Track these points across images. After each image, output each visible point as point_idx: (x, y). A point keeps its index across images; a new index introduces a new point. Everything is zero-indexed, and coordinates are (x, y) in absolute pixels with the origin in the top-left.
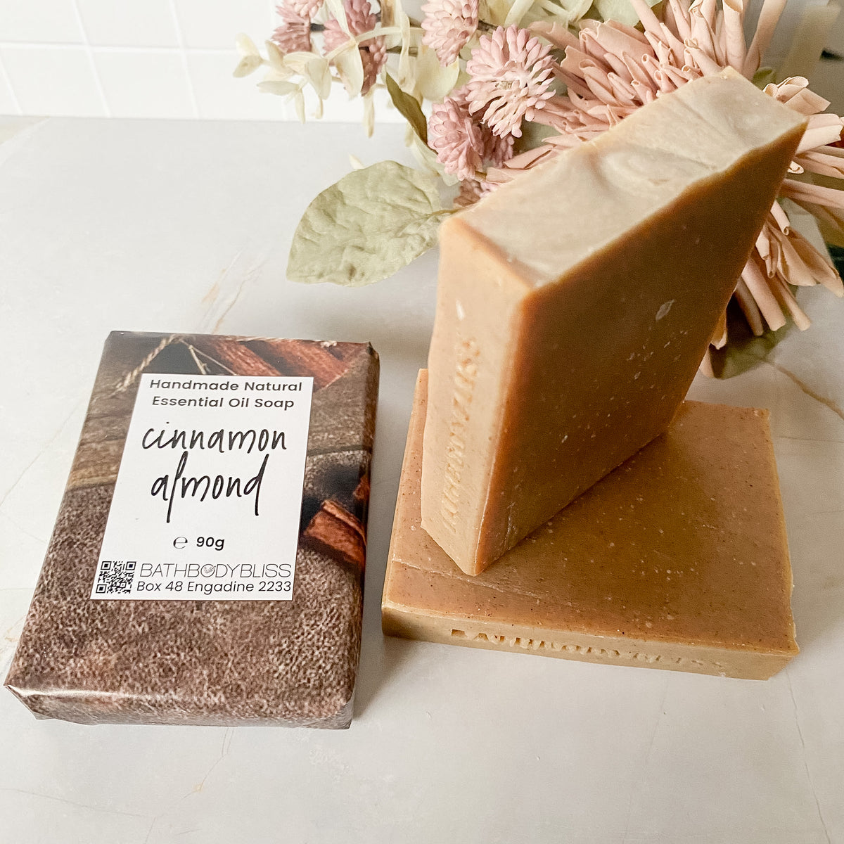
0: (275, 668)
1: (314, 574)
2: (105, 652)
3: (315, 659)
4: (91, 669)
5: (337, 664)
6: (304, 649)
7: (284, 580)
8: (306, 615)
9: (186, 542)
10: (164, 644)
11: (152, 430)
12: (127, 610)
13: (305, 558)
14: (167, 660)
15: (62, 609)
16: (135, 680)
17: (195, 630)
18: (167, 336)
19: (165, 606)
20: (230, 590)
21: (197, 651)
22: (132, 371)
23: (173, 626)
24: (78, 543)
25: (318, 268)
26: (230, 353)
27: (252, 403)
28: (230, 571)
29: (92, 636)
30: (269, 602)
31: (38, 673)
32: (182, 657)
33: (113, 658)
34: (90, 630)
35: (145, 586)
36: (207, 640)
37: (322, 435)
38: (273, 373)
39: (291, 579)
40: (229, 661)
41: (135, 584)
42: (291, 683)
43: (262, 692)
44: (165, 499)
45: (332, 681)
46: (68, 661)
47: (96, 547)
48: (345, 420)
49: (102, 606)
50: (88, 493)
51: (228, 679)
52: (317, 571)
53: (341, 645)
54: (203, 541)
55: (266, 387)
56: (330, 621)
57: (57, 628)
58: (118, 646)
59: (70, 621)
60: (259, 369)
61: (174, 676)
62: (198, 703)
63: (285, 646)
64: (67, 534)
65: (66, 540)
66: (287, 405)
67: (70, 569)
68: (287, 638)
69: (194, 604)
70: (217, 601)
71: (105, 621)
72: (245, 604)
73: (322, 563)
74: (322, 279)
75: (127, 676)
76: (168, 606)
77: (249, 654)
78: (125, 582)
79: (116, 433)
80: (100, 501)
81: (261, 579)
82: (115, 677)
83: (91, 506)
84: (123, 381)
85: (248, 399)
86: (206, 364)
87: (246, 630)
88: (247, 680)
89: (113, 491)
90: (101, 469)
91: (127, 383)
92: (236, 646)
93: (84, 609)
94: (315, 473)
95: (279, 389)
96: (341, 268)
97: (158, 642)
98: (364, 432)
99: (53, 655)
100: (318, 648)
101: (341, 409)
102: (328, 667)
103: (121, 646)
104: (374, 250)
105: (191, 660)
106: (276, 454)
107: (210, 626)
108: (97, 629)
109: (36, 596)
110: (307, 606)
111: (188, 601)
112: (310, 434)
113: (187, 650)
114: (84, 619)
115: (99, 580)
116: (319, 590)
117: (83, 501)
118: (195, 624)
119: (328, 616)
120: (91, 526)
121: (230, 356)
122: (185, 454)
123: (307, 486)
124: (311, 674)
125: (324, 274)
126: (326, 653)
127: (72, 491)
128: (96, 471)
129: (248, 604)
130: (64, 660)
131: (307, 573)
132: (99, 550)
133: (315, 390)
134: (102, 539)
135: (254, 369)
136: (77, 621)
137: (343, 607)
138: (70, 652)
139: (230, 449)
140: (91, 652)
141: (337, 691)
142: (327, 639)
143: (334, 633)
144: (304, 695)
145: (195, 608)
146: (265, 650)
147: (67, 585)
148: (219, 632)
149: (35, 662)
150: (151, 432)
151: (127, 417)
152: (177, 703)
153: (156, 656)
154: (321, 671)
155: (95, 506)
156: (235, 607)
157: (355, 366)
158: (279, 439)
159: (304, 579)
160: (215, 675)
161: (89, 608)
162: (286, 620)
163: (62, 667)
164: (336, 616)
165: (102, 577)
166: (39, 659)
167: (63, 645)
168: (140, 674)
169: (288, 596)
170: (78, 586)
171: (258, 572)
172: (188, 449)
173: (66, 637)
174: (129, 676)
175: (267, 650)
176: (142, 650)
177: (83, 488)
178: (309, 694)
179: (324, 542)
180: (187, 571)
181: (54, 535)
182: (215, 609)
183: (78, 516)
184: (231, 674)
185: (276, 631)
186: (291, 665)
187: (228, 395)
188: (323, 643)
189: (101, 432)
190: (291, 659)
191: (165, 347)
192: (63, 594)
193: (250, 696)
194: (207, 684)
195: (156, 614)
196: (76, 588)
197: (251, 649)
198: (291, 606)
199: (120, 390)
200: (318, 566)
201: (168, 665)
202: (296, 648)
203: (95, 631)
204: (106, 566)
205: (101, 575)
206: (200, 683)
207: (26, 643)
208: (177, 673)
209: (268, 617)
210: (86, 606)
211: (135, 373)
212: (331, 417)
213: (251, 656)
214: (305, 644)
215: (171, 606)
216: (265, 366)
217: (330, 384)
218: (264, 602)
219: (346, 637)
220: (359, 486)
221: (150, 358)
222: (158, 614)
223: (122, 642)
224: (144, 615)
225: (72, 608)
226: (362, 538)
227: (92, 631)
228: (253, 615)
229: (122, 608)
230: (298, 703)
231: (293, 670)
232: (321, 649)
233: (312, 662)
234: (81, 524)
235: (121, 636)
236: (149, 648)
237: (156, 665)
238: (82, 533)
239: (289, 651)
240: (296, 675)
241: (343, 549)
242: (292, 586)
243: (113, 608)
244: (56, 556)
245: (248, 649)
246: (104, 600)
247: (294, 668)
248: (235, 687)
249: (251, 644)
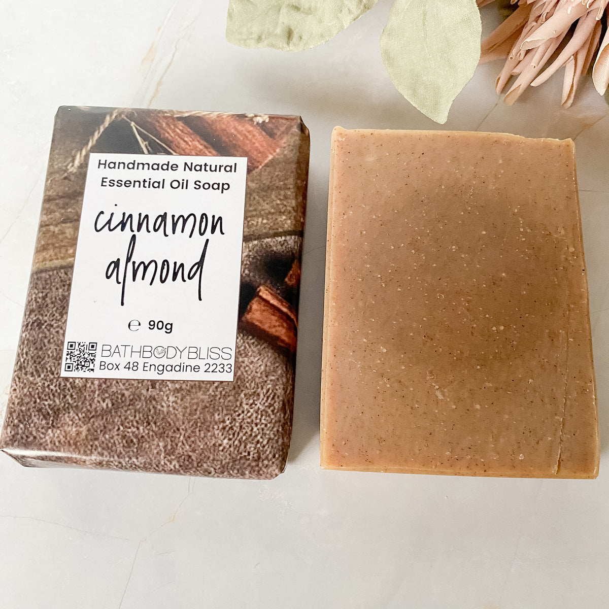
0: (220, 442)
1: (252, 358)
2: (76, 424)
3: (253, 435)
4: (66, 439)
5: (273, 439)
6: (244, 426)
7: (226, 362)
8: (245, 395)
9: (140, 324)
10: (126, 419)
11: (102, 213)
12: (92, 387)
13: (244, 342)
14: (128, 433)
15: (37, 385)
16: (103, 449)
17: (151, 407)
18: (110, 111)
19: (124, 384)
20: (180, 370)
21: (154, 426)
22: (81, 150)
23: (132, 402)
24: (46, 324)
25: (256, 30)
26: (169, 130)
27: (191, 185)
28: (179, 353)
29: (65, 410)
30: (214, 382)
31: (24, 441)
32: (142, 431)
33: (84, 429)
34: (63, 404)
35: (106, 366)
36: (162, 416)
37: (256, 219)
38: (210, 152)
39: (232, 362)
40: (181, 434)
41: (97, 363)
42: (234, 456)
43: (210, 462)
44: (120, 283)
45: (268, 455)
46: (47, 431)
47: (61, 328)
48: (277, 204)
49: (71, 383)
50: (50, 276)
51: (181, 451)
52: (255, 354)
53: (276, 422)
54: (154, 325)
55: (203, 167)
56: (267, 401)
57: (35, 402)
58: (87, 420)
59: (45, 396)
60: (197, 147)
61: (136, 446)
62: (157, 468)
63: (228, 422)
64: (36, 316)
65: (35, 321)
66: (223, 187)
67: (41, 348)
68: (230, 416)
69: (149, 383)
70: (168, 380)
71: (74, 397)
72: (193, 383)
73: (259, 347)
74: (260, 45)
75: (96, 446)
76: (127, 384)
77: (197, 429)
78: (89, 362)
79: (71, 216)
80: (62, 284)
81: (206, 361)
82: (87, 446)
83: (54, 289)
84: (73, 161)
85: (187, 181)
86: (147, 143)
87: (195, 407)
88: (197, 452)
89: (72, 274)
90: (60, 252)
91: (77, 163)
92: (186, 422)
93: (56, 386)
94: (251, 259)
95: (216, 170)
96: (278, 31)
97: (120, 416)
98: (295, 217)
99: (34, 426)
100: (256, 425)
101: (274, 193)
102: (265, 442)
103: (90, 420)
104: (310, 9)
105: (148, 433)
106: (215, 238)
107: (163, 404)
108: (69, 403)
109: (15, 371)
110: (247, 387)
111: (143, 380)
112: (246, 218)
113: (145, 424)
114: (56, 394)
115: (67, 359)
116: (257, 372)
117: (47, 284)
118: (151, 401)
119: (264, 396)
120: (55, 308)
121: (168, 133)
122: (134, 237)
123: (244, 272)
124: (250, 448)
125: (263, 37)
126: (263, 429)
127: (36, 273)
128: (56, 254)
129: (195, 384)
130: (43, 431)
131: (245, 356)
132: (64, 331)
133: (249, 171)
134: (66, 321)
135: (192, 148)
136: (52, 397)
137: (277, 387)
138: (48, 424)
139: (174, 233)
140: (65, 424)
141: (273, 463)
142: (264, 417)
143: (269, 411)
144: (245, 466)
145: (150, 387)
146: (211, 426)
147: (40, 363)
148: (171, 409)
149: (20, 431)
150: (102, 215)
151: (80, 199)
152: (139, 467)
153: (119, 429)
154: (259, 445)
155: (57, 289)
156: (184, 386)
157: (285, 146)
158: (217, 224)
159: (243, 362)
160: (169, 447)
161: (60, 385)
162: (229, 399)
163: (42, 436)
164: (271, 396)
165: (69, 357)
166: (24, 429)
167: (41, 417)
168: (107, 444)
169: (229, 377)
170: (49, 364)
171: (203, 355)
172: (136, 233)
173: (43, 411)
174: (98, 445)
175: (213, 425)
176: (107, 423)
177: (45, 271)
178: (249, 465)
179: (259, 327)
180: (141, 352)
181: (25, 315)
182: (167, 388)
183: (44, 298)
184: (183, 447)
185: (220, 408)
186: (233, 439)
187: (169, 176)
188: (261, 420)
189: (57, 214)
190: (234, 434)
191: (109, 124)
192: (37, 371)
193: (199, 465)
194: (163, 455)
195: (117, 392)
196: (47, 366)
197: (199, 424)
198: (232, 386)
199: (70, 170)
200: (255, 349)
201: (130, 437)
202: (237, 424)
203: (67, 405)
204: (71, 346)
205: (67, 355)
206: (157, 453)
207: (11, 414)
208: (138, 444)
209: (213, 396)
210: (58, 383)
211: (84, 152)
212: (264, 201)
213: (200, 431)
214: (245, 421)
215: (129, 385)
216: (201, 145)
217: (263, 165)
218: (209, 382)
219: (280, 415)
220: (291, 272)
221: (96, 136)
222: (119, 392)
223: (90, 416)
224: (107, 392)
225: (46, 385)
226: (294, 322)
227: (65, 405)
228: (200, 394)
229: (88, 385)
230: (240, 471)
231: (235, 443)
232: (259, 426)
233: (252, 438)
234: (47, 305)
235: (89, 411)
236: (113, 422)
237: (120, 437)
238: (48, 315)
239: (232, 427)
240: (237, 448)
241: (277, 334)
242: (233, 368)
243: (80, 385)
244: (28, 336)
245: (197, 425)
246: (72, 378)
247: (236, 442)
248: (187, 458)
249: (199, 420)
